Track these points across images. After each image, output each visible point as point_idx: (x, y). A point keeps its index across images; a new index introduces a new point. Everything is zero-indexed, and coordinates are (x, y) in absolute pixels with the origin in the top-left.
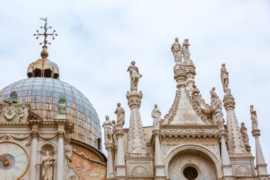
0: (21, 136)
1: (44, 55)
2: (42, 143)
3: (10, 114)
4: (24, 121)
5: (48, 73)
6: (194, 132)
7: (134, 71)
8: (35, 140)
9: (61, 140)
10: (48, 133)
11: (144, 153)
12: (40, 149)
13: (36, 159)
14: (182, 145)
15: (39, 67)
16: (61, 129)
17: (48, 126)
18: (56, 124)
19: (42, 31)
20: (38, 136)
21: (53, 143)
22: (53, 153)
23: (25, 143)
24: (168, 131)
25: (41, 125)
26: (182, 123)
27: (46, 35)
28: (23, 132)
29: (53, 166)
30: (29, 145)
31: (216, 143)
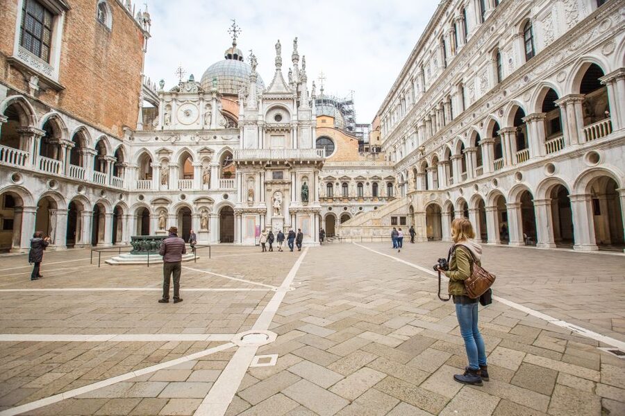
0: (195, 100)
1: (234, 45)
2: (205, 103)
3: (188, 87)
4: (196, 91)
5: (236, 57)
6: (280, 96)
7: (254, 61)
8: (201, 102)
9: (214, 101)
10: (208, 97)
11: (254, 108)
12: (204, 106)
13: (203, 111)
14: (274, 103)
15: (230, 53)
16: (214, 96)
17: (208, 94)
18: (212, 93)
19: (232, 29)
20: (203, 100)
21: (211, 103)
22: (211, 109)
23: (197, 103)
24: (267, 96)
25: (204, 94)
26: (274, 91)
27: (234, 31)
28: (196, 97)
29: (211, 115)
30: (199, 104)
31: (292, 102)
